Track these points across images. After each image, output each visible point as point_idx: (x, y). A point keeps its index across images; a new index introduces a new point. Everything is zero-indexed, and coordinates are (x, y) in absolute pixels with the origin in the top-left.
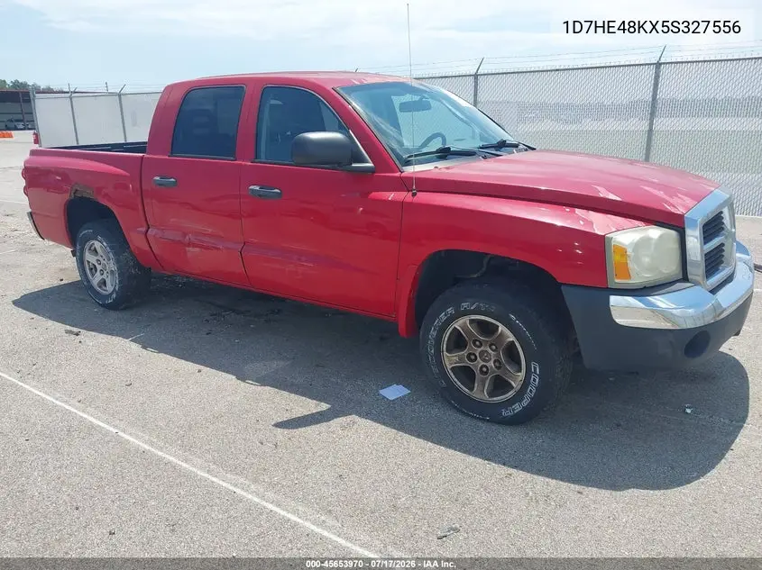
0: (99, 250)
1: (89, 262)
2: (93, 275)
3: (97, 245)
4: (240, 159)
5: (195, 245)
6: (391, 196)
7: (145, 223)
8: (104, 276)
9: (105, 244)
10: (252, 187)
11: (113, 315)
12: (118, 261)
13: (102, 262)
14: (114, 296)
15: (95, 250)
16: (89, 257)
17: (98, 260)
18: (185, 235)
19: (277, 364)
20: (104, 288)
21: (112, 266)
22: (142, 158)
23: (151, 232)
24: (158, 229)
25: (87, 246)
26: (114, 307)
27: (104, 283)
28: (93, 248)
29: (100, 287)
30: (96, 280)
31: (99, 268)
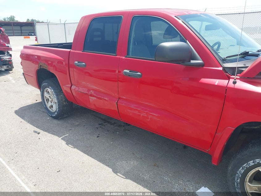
0: (50, 92)
1: (46, 97)
2: (48, 103)
3: (49, 90)
4: (119, 55)
5: (94, 96)
6: (217, 82)
7: (70, 83)
8: (52, 104)
9: (52, 90)
10: (125, 71)
11: (55, 122)
12: (58, 99)
13: (51, 97)
14: (56, 113)
15: (48, 92)
16: (46, 95)
17: (50, 97)
18: (89, 90)
19: (133, 163)
20: (52, 108)
21: (55, 100)
22: (70, 51)
23: (73, 87)
24: (76, 87)
25: (45, 90)
26: (56, 118)
27: (52, 106)
28: (47, 91)
29: (50, 108)
30: (49, 105)
31: (50, 100)
